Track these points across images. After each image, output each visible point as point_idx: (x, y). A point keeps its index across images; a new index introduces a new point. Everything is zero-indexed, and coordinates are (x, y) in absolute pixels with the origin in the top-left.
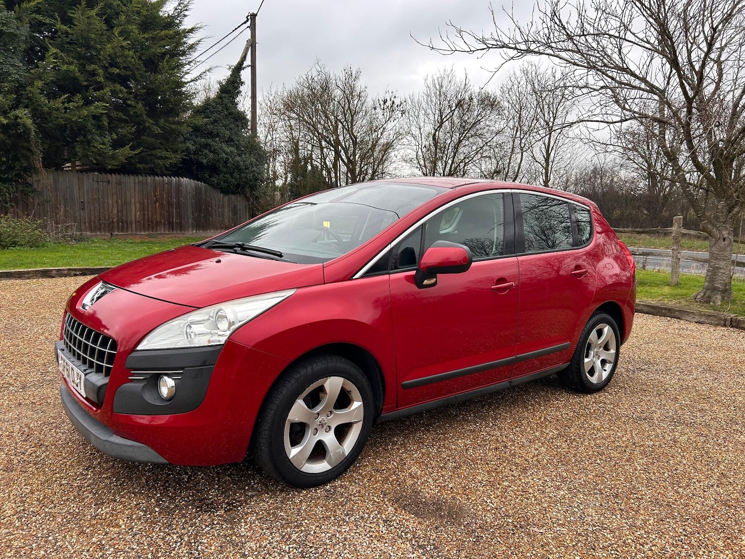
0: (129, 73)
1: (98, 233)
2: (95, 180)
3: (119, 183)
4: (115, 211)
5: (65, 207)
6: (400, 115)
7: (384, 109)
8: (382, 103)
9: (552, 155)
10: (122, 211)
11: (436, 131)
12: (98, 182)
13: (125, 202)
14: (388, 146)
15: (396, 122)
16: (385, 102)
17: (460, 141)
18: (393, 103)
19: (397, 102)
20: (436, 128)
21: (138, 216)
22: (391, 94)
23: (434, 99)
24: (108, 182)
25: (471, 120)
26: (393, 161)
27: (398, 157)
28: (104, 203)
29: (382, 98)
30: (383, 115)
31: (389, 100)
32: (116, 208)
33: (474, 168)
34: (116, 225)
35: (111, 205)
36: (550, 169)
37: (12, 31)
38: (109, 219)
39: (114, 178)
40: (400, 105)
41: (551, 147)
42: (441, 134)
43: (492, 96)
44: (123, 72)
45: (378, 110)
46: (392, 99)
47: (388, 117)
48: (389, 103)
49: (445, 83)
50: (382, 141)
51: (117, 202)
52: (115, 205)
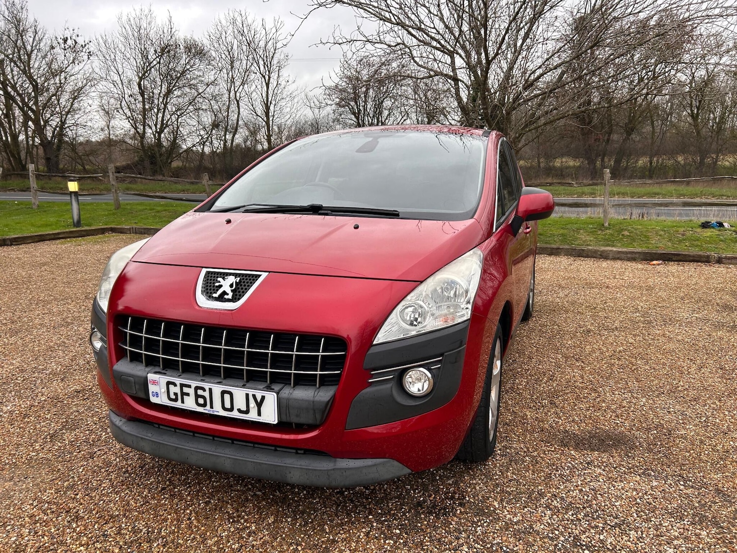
6: (86, 57)
7: (65, 50)
8: (61, 41)
9: (272, 108)
11: (141, 79)
14: (77, 94)
15: (82, 65)
16: (65, 40)
17: (169, 92)
18: (76, 43)
19: (80, 41)
20: (140, 75)
22: (72, 32)
23: (132, 42)
25: (179, 69)
26: (87, 111)
27: (93, 107)
29: (60, 36)
30: (65, 56)
31: (69, 38)
33: (189, 121)
36: (271, 124)
40: (85, 45)
41: (270, 100)
42: (146, 83)
43: (200, 45)
45: (58, 50)
46: (74, 38)
47: (72, 59)
48: (69, 42)
49: (144, 25)
50: (69, 88)
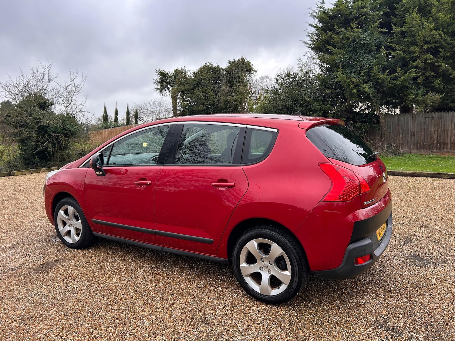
0: (437, 45)
1: (422, 151)
2: (424, 117)
3: (440, 118)
4: (436, 136)
5: (402, 135)
10: (440, 136)
12: (425, 118)
13: (444, 130)
21: (452, 140)
24: (433, 118)
28: (428, 131)
32: (436, 134)
34: (435, 145)
35: (433, 133)
37: (367, 42)
38: (431, 141)
39: (437, 115)
44: (433, 45)
51: (438, 130)
52: (436, 132)
